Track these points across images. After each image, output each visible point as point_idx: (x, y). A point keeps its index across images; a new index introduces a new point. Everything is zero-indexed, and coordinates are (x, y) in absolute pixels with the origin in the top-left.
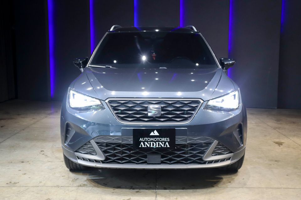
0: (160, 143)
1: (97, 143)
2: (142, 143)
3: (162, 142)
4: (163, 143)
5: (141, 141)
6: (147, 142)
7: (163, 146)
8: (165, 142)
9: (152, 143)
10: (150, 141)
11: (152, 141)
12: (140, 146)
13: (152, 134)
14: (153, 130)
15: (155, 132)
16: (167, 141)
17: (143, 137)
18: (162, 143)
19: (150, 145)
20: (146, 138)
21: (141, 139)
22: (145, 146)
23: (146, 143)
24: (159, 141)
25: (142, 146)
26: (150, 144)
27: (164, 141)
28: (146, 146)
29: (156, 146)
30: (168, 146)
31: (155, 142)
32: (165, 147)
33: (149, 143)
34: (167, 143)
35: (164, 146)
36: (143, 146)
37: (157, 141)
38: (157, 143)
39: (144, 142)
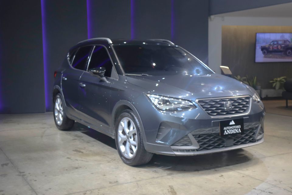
0: (236, 130)
1: (193, 135)
2: (225, 131)
5: (225, 130)
6: (228, 130)
7: (237, 132)
9: (231, 130)
11: (231, 129)
12: (224, 134)
13: (231, 124)
14: (231, 121)
15: (233, 122)
17: (226, 126)
19: (230, 133)
20: (228, 127)
23: (228, 131)
24: (235, 129)
27: (237, 128)
28: (228, 134)
29: (233, 132)
30: (240, 132)
33: (229, 130)
34: (239, 129)
36: (226, 134)
37: (234, 129)
38: (234, 130)
39: (226, 130)
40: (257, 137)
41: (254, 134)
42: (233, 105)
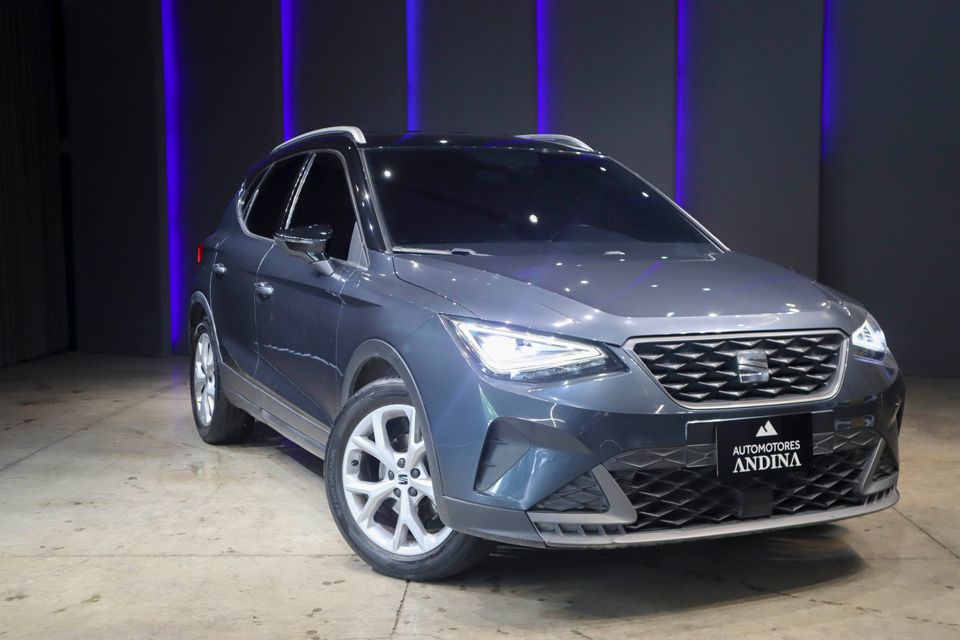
0: (780, 456)
2: (739, 461)
3: (783, 453)
4: (787, 455)
5: (737, 456)
6: (751, 456)
7: (786, 464)
8: (791, 452)
9: (761, 458)
10: (757, 454)
11: (762, 453)
12: (735, 471)
13: (761, 433)
14: (763, 423)
15: (769, 425)
16: (795, 450)
17: (741, 444)
18: (785, 457)
19: (758, 466)
20: (748, 446)
21: (736, 451)
22: (745, 468)
23: (748, 460)
24: (778, 452)
25: (739, 469)
26: (758, 459)
27: (787, 451)
28: (748, 470)
29: (771, 465)
30: (798, 464)
31: (769, 454)
32: (792, 465)
33: (755, 458)
34: (795, 455)
35: (789, 463)
36: (742, 470)
37: (773, 452)
38: (773, 456)
39: (743, 458)
40: (867, 484)
41: (856, 473)
42: (772, 365)
